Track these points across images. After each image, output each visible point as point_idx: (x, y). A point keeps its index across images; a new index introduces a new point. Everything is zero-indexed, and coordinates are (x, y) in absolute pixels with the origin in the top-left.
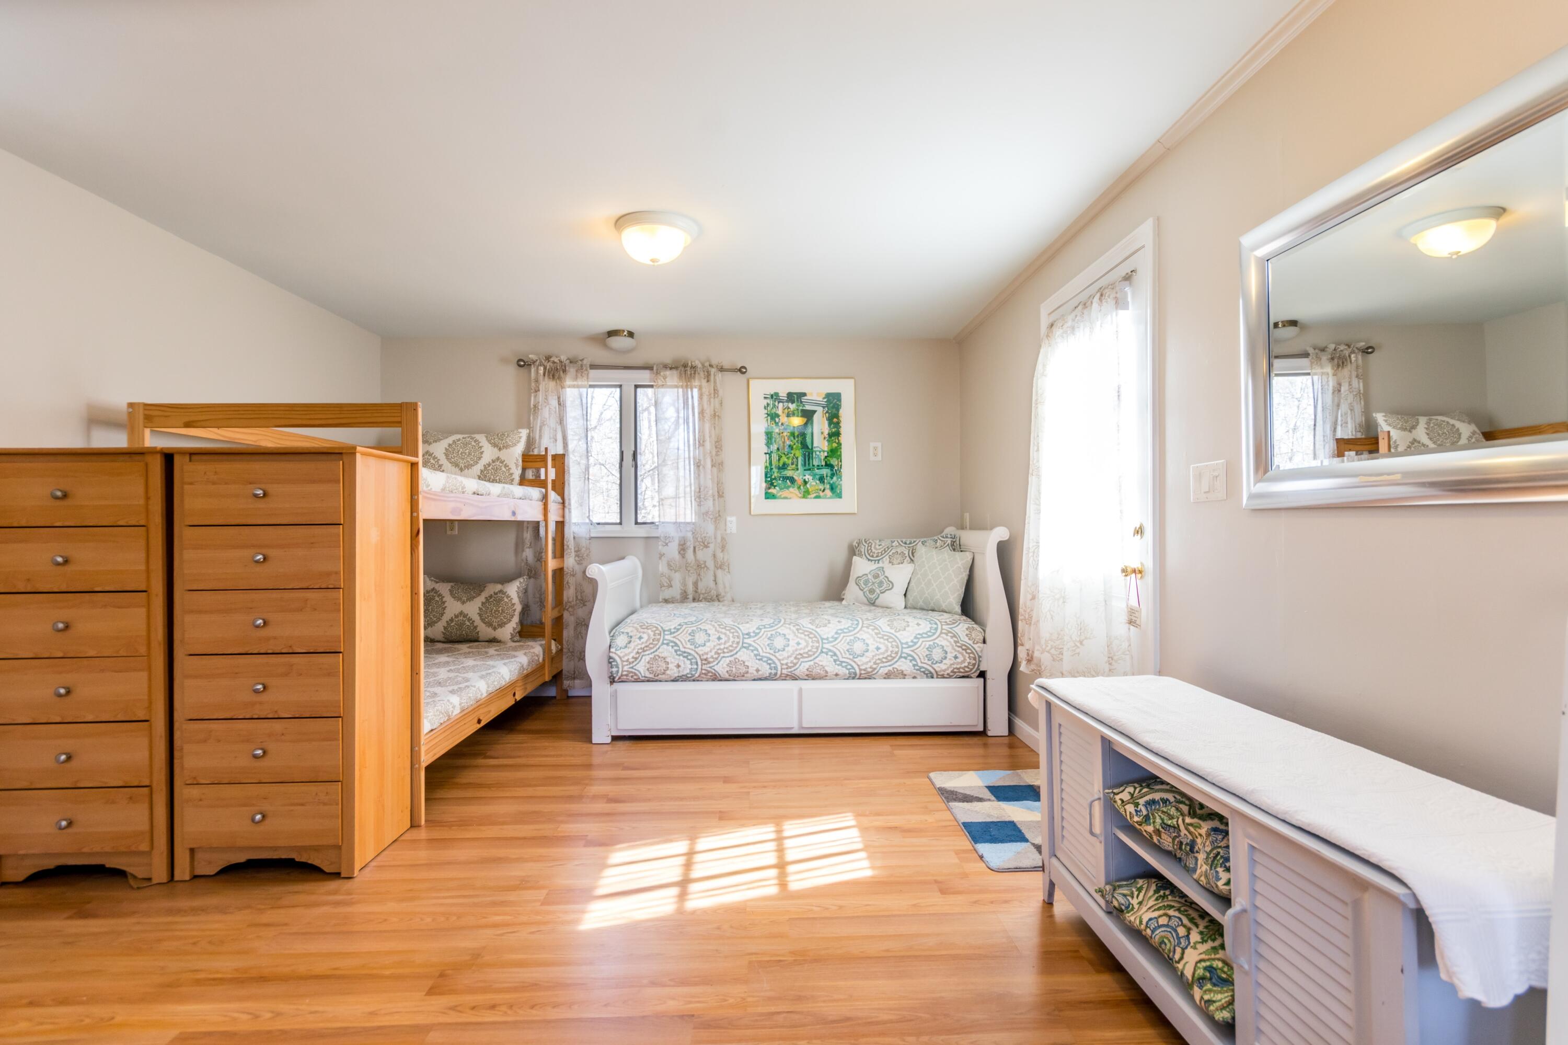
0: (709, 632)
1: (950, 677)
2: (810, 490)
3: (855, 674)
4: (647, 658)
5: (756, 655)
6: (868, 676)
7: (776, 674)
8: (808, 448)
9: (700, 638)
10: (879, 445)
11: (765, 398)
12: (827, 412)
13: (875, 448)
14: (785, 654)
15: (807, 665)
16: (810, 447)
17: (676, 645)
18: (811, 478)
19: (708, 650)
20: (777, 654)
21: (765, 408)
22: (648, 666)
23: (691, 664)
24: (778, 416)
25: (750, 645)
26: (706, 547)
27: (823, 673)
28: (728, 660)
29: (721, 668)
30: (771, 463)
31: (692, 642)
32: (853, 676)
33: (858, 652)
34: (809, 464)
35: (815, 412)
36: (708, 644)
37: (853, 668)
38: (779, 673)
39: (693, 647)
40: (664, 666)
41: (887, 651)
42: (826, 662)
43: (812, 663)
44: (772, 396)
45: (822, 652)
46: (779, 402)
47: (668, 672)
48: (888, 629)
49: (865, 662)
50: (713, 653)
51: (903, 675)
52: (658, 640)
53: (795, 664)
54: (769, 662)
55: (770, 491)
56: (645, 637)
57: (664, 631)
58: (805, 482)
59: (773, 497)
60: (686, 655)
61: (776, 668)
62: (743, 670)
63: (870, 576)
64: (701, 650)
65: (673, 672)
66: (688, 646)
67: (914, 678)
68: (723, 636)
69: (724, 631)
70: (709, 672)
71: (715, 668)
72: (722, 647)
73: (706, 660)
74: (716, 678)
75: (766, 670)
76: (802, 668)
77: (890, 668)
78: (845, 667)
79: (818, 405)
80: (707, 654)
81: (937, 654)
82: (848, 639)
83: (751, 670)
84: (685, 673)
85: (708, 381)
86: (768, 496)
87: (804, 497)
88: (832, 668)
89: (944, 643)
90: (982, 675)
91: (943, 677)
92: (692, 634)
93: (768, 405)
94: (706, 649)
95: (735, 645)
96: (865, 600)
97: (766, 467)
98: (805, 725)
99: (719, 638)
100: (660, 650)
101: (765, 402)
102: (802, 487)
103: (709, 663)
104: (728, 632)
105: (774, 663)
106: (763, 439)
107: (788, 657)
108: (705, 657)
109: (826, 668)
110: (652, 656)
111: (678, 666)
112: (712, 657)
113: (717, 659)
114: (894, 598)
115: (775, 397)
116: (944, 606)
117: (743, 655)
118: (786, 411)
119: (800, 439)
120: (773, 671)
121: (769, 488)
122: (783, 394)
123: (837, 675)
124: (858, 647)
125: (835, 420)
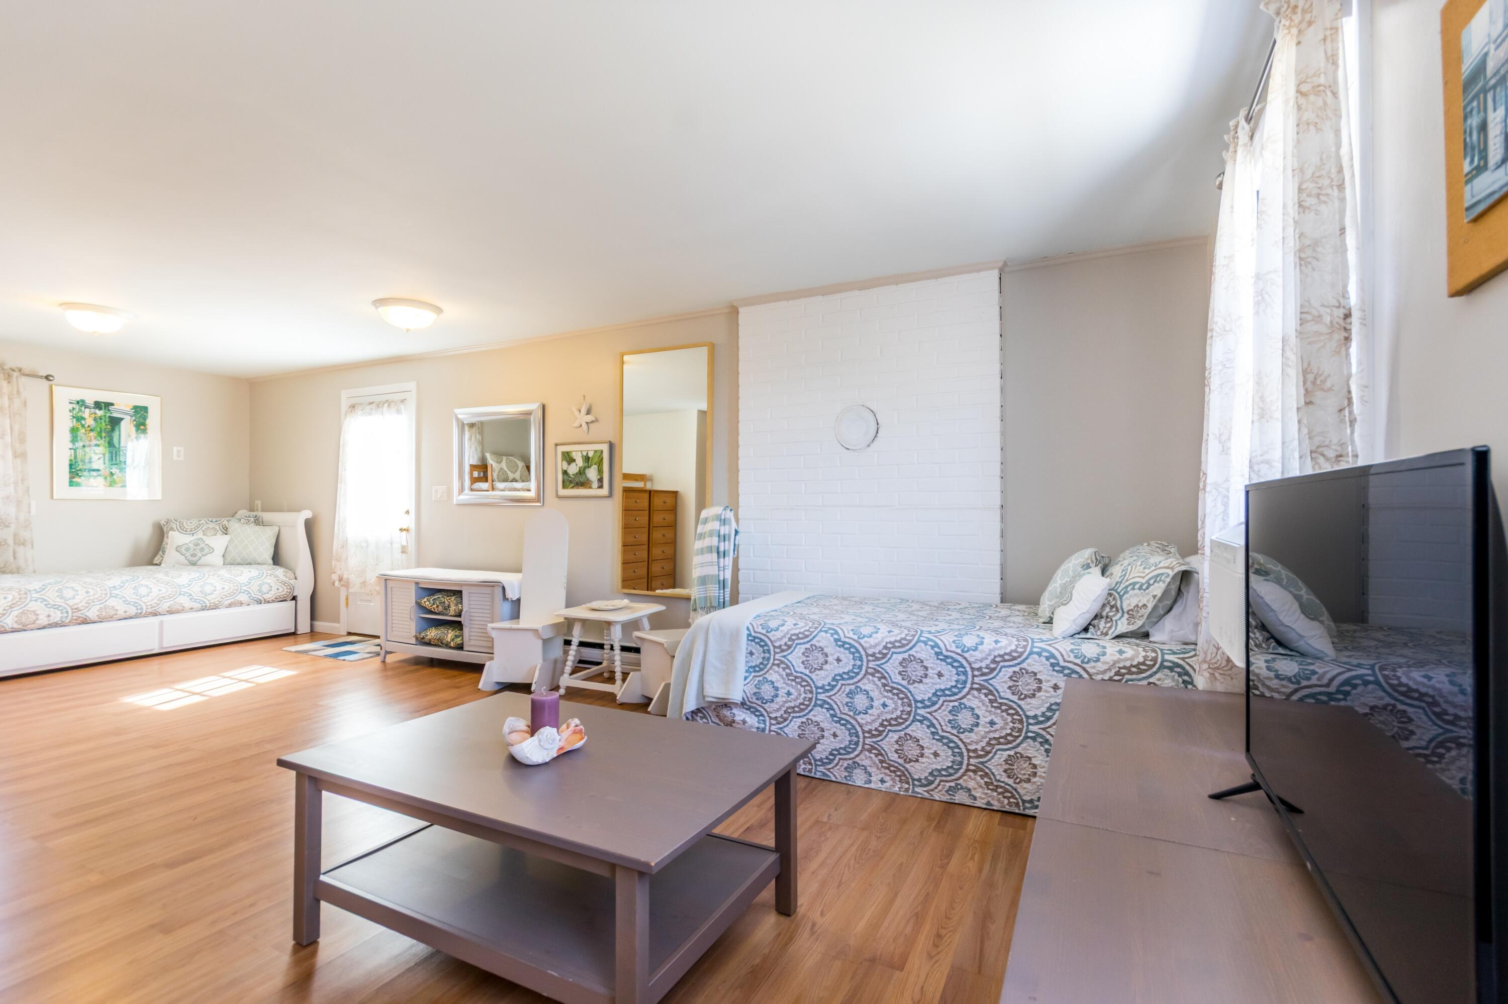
0: (76, 588)
1: (273, 601)
2: (117, 480)
3: (206, 607)
4: (16, 613)
5: (124, 601)
6: (215, 607)
7: (141, 613)
8: (114, 446)
9: (68, 593)
10: (181, 449)
11: (71, 403)
12: (134, 420)
13: (179, 451)
14: (149, 598)
15: (168, 604)
16: (117, 446)
17: (45, 600)
18: (118, 471)
19: (80, 600)
20: (143, 599)
21: (70, 411)
22: (16, 619)
23: (62, 613)
24: (84, 419)
25: (118, 595)
26: (7, 527)
27: (181, 608)
28: (98, 607)
29: (92, 614)
30: (75, 457)
31: (62, 597)
32: (204, 609)
33: (208, 592)
34: (116, 460)
35: (122, 419)
36: (77, 597)
37: (205, 603)
38: (144, 612)
39: (63, 600)
40: (34, 617)
41: (230, 589)
42: (185, 601)
43: (172, 602)
44: (78, 402)
45: (180, 594)
46: (85, 408)
47: (38, 622)
48: (229, 576)
49: (214, 598)
50: (83, 603)
51: (241, 604)
52: (26, 598)
53: (158, 605)
54: (135, 604)
55: (74, 480)
56: (10, 597)
57: (30, 591)
58: (112, 474)
59: (78, 484)
60: (56, 607)
61: (141, 609)
62: (112, 612)
63: (190, 545)
64: (71, 602)
65: (43, 621)
66: (58, 599)
67: (249, 605)
68: (90, 590)
69: (90, 586)
70: (79, 617)
71: (87, 614)
72: (92, 598)
73: (76, 609)
74: (85, 622)
75: (132, 611)
76: (165, 606)
77: (233, 600)
78: (199, 603)
79: (126, 414)
80: (77, 604)
81: (265, 588)
82: (200, 584)
83: (119, 612)
84: (55, 620)
85: (9, 382)
86: (71, 484)
87: (110, 486)
88: (188, 604)
89: (270, 581)
90: (294, 598)
91: (269, 602)
92: (60, 590)
93: (74, 409)
94: (76, 601)
95: (103, 596)
96: (187, 562)
97: (71, 460)
98: (165, 645)
99: (87, 592)
100: (30, 605)
101: (71, 406)
102: (108, 478)
103: (80, 610)
104: (95, 587)
105: (140, 605)
106: (68, 436)
107: (152, 600)
108: (75, 607)
109: (184, 605)
110: (20, 611)
111: (49, 616)
112: (83, 606)
113: (87, 607)
114: (216, 558)
115: (81, 403)
116: (259, 561)
117: (112, 602)
118: (93, 416)
119: (107, 439)
120: (139, 611)
121: (74, 478)
122: (90, 401)
123: (192, 609)
124: (208, 589)
125: (142, 427)
